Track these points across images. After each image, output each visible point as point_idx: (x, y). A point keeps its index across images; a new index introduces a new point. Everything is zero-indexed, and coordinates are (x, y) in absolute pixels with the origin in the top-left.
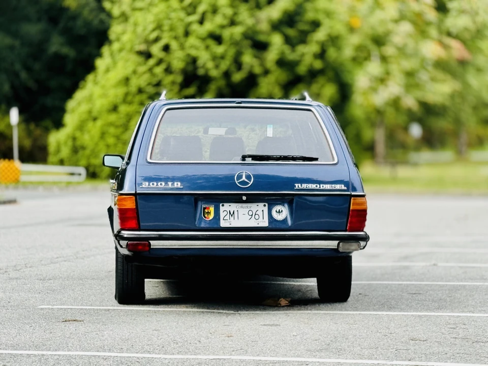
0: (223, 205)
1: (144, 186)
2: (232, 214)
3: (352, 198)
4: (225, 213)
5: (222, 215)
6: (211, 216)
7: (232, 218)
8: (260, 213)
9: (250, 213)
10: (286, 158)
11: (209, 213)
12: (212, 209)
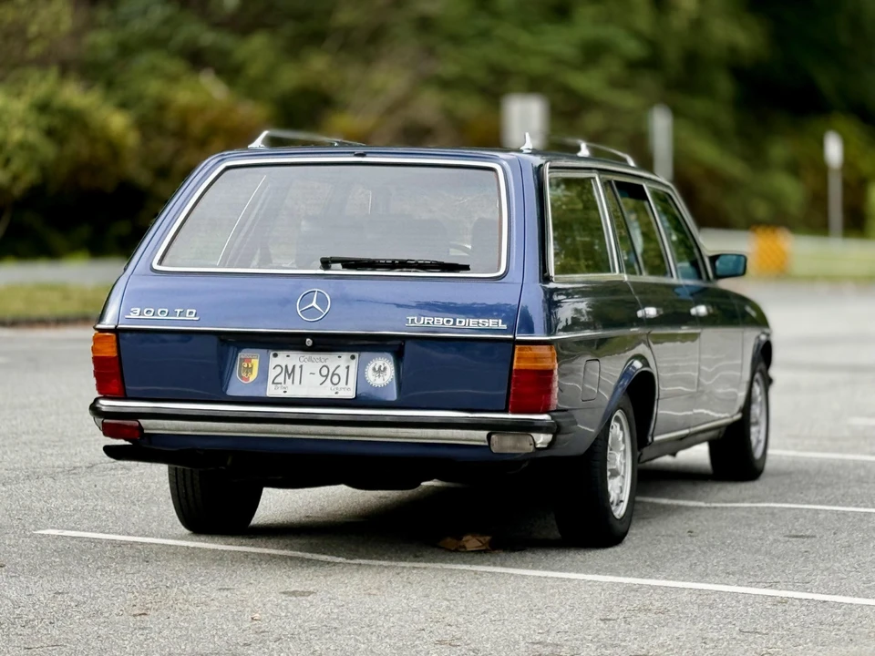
0: (275, 355)
1: (133, 316)
2: (290, 373)
3: (517, 346)
4: (279, 369)
5: (272, 374)
6: (253, 376)
7: (289, 381)
8: (342, 372)
9: (325, 371)
10: (403, 265)
11: (250, 370)
12: (255, 363)
